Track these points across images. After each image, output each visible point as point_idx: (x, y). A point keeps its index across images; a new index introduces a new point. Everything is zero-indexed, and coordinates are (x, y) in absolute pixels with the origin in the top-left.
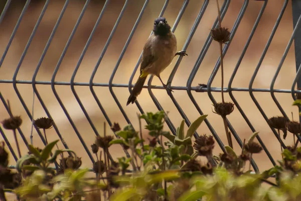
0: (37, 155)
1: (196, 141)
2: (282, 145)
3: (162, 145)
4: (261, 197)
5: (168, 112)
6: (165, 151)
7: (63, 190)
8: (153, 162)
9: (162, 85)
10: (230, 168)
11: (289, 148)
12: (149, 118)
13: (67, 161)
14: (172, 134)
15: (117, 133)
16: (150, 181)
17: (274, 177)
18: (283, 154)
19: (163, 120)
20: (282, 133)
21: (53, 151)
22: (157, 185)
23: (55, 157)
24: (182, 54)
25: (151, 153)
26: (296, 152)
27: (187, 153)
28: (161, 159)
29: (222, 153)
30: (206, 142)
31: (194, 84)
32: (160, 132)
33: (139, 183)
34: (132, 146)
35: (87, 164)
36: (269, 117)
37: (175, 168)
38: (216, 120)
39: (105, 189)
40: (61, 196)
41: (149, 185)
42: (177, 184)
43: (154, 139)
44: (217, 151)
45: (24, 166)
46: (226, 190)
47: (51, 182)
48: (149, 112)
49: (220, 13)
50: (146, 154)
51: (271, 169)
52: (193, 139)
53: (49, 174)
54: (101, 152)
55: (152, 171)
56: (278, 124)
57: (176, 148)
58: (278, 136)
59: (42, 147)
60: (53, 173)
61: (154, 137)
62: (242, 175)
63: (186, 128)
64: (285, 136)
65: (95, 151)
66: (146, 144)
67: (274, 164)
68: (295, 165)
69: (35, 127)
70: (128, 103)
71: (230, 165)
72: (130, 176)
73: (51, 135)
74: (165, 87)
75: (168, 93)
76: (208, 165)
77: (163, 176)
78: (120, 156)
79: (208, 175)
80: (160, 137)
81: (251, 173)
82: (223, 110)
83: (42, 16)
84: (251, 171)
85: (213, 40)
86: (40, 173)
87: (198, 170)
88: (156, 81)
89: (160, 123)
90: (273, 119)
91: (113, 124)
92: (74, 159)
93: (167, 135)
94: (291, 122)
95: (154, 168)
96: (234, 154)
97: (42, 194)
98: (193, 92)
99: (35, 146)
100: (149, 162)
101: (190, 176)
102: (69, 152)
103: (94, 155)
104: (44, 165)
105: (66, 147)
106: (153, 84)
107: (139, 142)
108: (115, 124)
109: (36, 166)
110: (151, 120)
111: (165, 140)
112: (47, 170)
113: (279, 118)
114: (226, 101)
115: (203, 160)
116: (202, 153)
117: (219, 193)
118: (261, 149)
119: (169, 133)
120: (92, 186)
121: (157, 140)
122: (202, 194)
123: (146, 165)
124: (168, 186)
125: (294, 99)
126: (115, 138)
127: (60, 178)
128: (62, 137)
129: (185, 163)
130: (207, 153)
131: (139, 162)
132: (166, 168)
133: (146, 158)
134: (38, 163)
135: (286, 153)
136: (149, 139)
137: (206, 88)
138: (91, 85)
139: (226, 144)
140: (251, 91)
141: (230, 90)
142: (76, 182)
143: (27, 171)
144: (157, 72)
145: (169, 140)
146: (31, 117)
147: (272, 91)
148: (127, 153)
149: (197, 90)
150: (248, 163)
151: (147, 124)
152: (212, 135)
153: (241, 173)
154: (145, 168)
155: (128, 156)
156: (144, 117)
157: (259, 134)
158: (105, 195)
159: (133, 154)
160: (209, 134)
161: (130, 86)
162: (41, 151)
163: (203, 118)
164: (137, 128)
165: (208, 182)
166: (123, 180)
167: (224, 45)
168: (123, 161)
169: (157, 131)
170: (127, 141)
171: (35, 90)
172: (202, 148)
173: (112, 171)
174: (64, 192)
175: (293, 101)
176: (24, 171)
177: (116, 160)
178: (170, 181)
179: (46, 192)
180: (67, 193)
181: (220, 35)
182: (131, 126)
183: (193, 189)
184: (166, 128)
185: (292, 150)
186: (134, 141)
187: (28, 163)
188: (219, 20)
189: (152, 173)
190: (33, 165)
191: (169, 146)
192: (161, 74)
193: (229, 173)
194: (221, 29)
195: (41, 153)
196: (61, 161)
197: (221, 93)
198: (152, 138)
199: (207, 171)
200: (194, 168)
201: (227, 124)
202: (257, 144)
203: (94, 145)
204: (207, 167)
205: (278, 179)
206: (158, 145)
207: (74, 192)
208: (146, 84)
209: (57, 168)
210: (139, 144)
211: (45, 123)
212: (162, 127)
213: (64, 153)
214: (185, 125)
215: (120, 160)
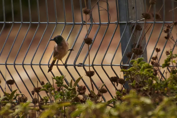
0: (8, 96)
1: (78, 88)
2: (116, 89)
3: (63, 90)
4: (107, 112)
5: (65, 76)
6: (65, 93)
7: (19, 112)
8: (59, 98)
9: (63, 64)
10: (93, 100)
11: (119, 90)
12: (57, 79)
13: (21, 99)
14: (67, 86)
15: (43, 86)
16: (58, 107)
17: (113, 103)
18: (116, 93)
19: (63, 79)
20: (116, 84)
21: (15, 94)
22: (61, 108)
23: (16, 97)
24: (71, 50)
25: (58, 94)
26: (122, 92)
27: (74, 94)
28: (63, 97)
29: (90, 93)
30: (82, 89)
31: (77, 63)
32: (62, 85)
33: (53, 108)
34: (50, 92)
35: (30, 100)
36: (110, 77)
37: (68, 101)
38: (87, 79)
39: (38, 110)
40: (19, 114)
41: (57, 109)
42: (69, 108)
43: (60, 88)
44: (87, 93)
45: (2, 101)
46: (92, 110)
47: (14, 108)
48: (57, 76)
49: (88, 31)
50: (56, 95)
51: (111, 100)
52: (77, 88)
53: (13, 105)
54: (36, 94)
55: (58, 102)
56: (114, 80)
57: (69, 92)
58: (114, 85)
59: (10, 93)
60: (15, 104)
61: (59, 87)
62: (98, 103)
63: (73, 83)
64: (117, 85)
65: (33, 94)
66: (56, 90)
67: (112, 97)
68: (122, 98)
69: (7, 84)
70: (48, 72)
71: (93, 99)
72: (49, 104)
73: (14, 87)
74: (64, 65)
75: (65, 67)
76: (83, 99)
77: (63, 105)
78: (45, 96)
79: (83, 104)
80: (62, 87)
81: (102, 102)
82: (90, 74)
83: (9, 34)
84: (102, 101)
85: (85, 44)
86: (9, 105)
87: (79, 101)
88: (60, 62)
89: (62, 81)
90: (112, 78)
91: (41, 82)
92: (24, 98)
93: (65, 86)
94: (120, 79)
95: (60, 101)
96: (95, 94)
97: (10, 114)
98: (76, 67)
99: (7, 92)
100: (57, 98)
101: (75, 104)
102: (22, 95)
103: (33, 96)
104: (11, 101)
105: (21, 92)
106: (59, 63)
107: (52, 90)
108: (42, 82)
109: (7, 101)
110: (58, 80)
111: (64, 88)
112: (12, 103)
113: (115, 77)
114: (91, 70)
115: (81, 97)
116: (80, 94)
117: (88, 111)
118: (107, 91)
119: (66, 85)
120: (32, 110)
121: (61, 88)
122: (81, 112)
123: (56, 99)
124: (66, 109)
125: (121, 69)
126: (42, 88)
127: (18, 106)
128: (19, 88)
129: (73, 98)
130: (83, 94)
131: (53, 98)
132: (65, 101)
133: (56, 97)
134: (8, 100)
135: (118, 93)
136: (57, 88)
137: (82, 65)
138: (31, 65)
139: (91, 89)
140: (102, 65)
141: (93, 65)
142: (25, 108)
143: (3, 103)
144: (60, 59)
145: (66, 89)
146: (5, 80)
147: (111, 65)
148: (48, 95)
149: (78, 66)
150: (101, 97)
151: (56, 82)
152: (85, 85)
153: (98, 102)
154: (56, 101)
155: (48, 96)
156: (54, 78)
157: (106, 85)
158: (38, 113)
159: (50, 95)
160: (83, 85)
161: (49, 65)
162: (9, 94)
163: (81, 78)
164: (52, 83)
165: (83, 106)
166: (46, 106)
167: (90, 46)
168: (46, 98)
169: (61, 85)
170: (47, 89)
171: (7, 68)
172: (81, 92)
173: (41, 103)
174: (20, 113)
175: (121, 70)
176: (2, 103)
177: (43, 98)
178: (67, 106)
179: (12, 113)
180: (21, 113)
181: (88, 41)
182: (49, 82)
183: (77, 110)
184: (65, 83)
185: (120, 91)
186: (50, 89)
187: (4, 100)
188: (88, 34)
189: (59, 103)
190: (6, 101)
191: (66, 91)
192: (62, 59)
193: (93, 102)
194: (88, 38)
195: (9, 96)
196: (18, 98)
197: (89, 67)
198: (58, 88)
199: (83, 102)
200: (77, 101)
201: (92, 80)
202: (105, 89)
203: (33, 91)
204: (83, 100)
205: (114, 104)
206: (61, 91)
207: (24, 112)
208: (55, 63)
209: (17, 102)
210: (53, 91)
211: (11, 82)
212: (63, 83)
213: (20, 95)
214: (73, 81)
215: (44, 98)
